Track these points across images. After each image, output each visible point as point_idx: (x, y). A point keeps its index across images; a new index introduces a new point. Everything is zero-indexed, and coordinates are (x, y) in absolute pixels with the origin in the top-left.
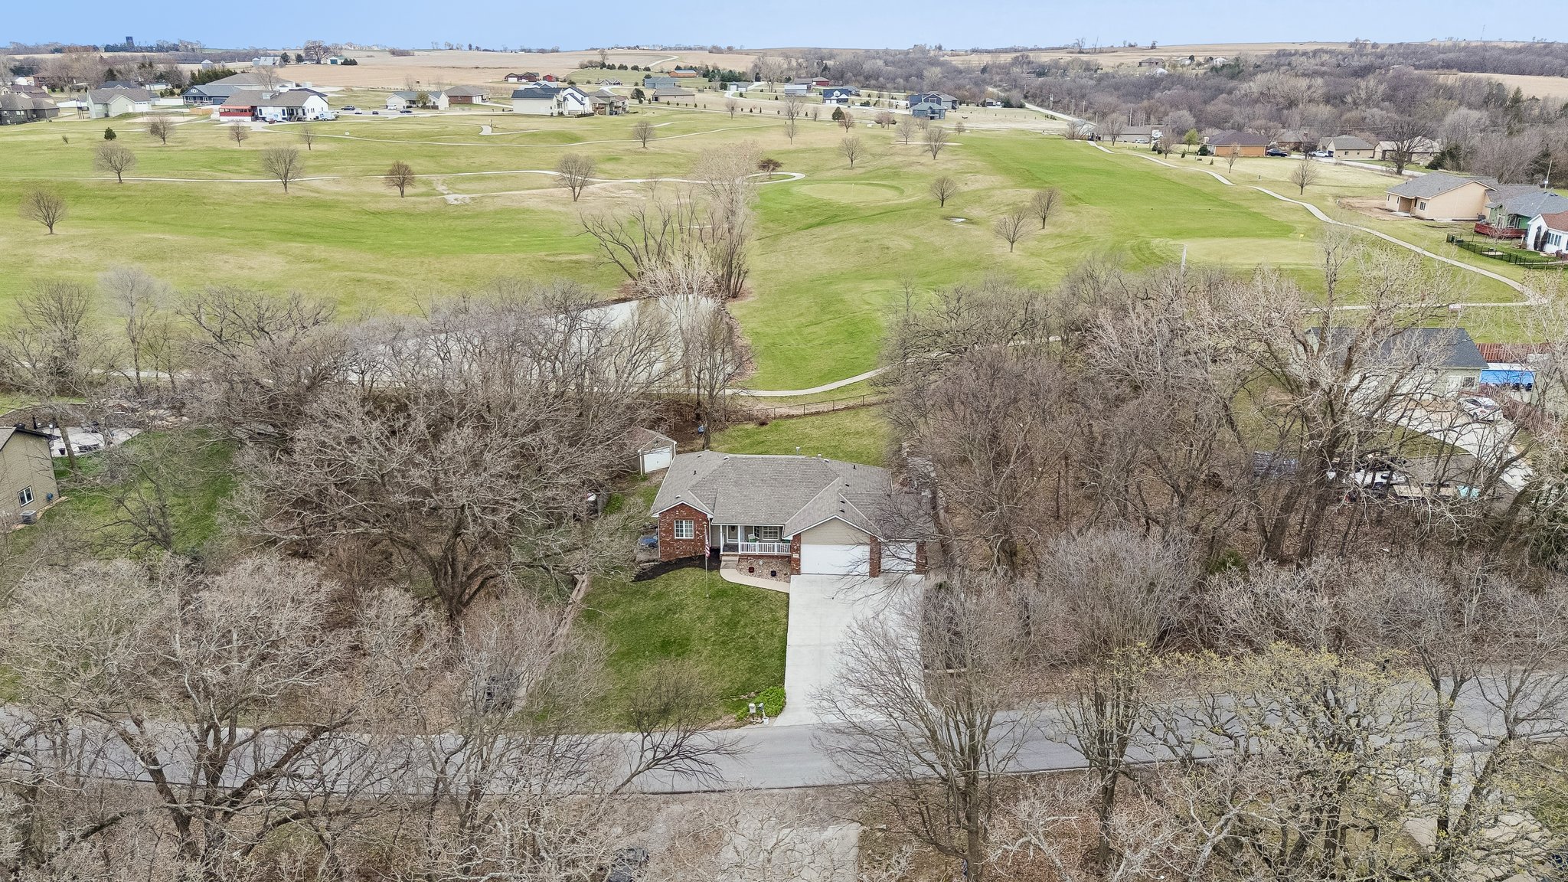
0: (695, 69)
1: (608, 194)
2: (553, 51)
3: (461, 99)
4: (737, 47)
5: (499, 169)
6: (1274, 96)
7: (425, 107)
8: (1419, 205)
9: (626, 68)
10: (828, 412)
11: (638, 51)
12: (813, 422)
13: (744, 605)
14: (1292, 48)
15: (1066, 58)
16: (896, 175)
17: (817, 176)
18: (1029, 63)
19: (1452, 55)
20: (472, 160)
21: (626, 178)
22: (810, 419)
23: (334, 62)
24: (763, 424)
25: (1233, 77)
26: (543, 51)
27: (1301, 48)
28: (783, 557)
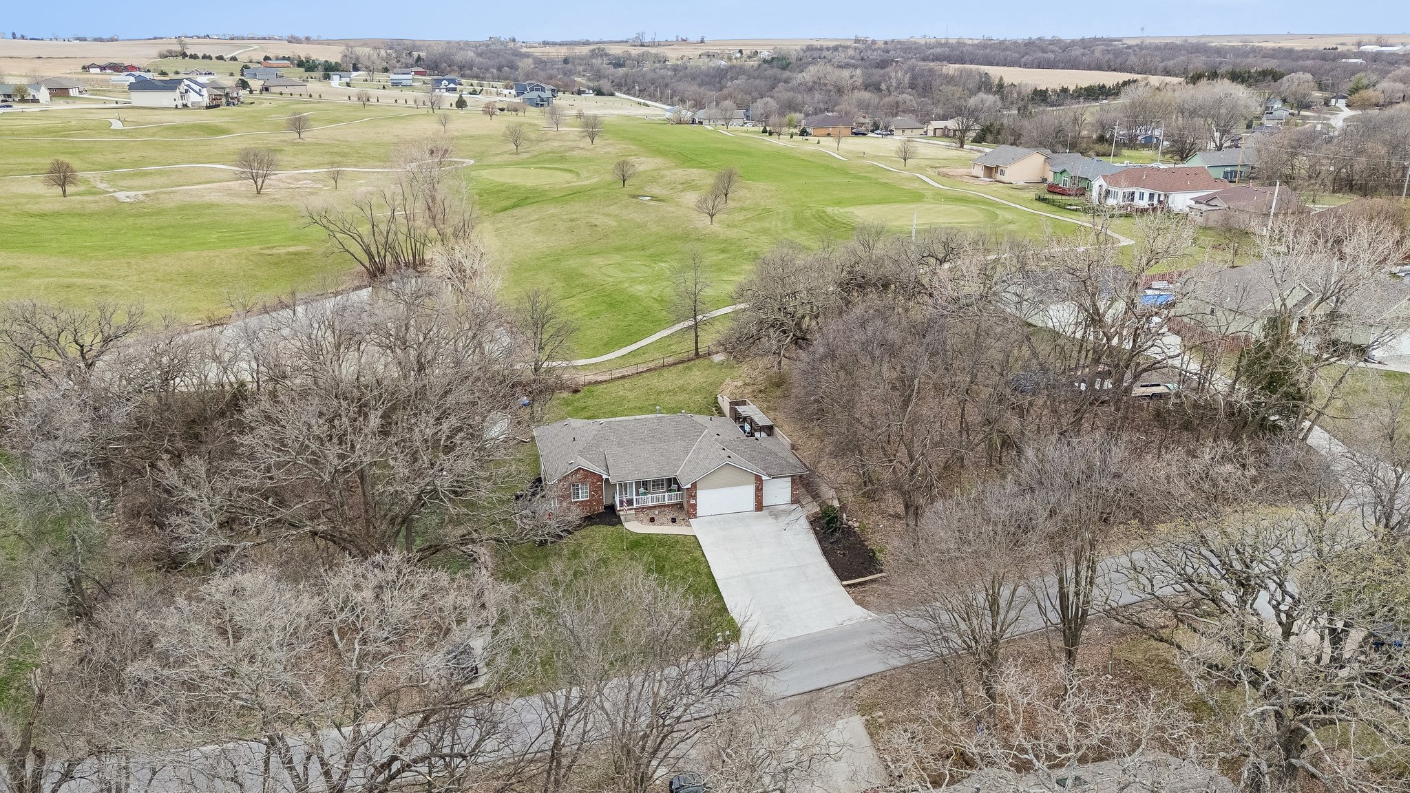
0: (288, 59)
1: (287, 185)
2: (112, 40)
3: (60, 92)
4: (314, 37)
5: (157, 164)
6: (825, 85)
7: (23, 100)
8: (999, 172)
9: (210, 58)
10: (633, 375)
11: (208, 40)
12: (623, 385)
13: (661, 551)
14: (817, 44)
15: (635, 51)
16: (563, 159)
17: (486, 162)
18: (606, 55)
19: (939, 50)
20: (120, 156)
21: (296, 168)
22: (617, 383)
24: (576, 391)
25: (784, 68)
26: (101, 40)
27: (825, 44)
28: (673, 505)
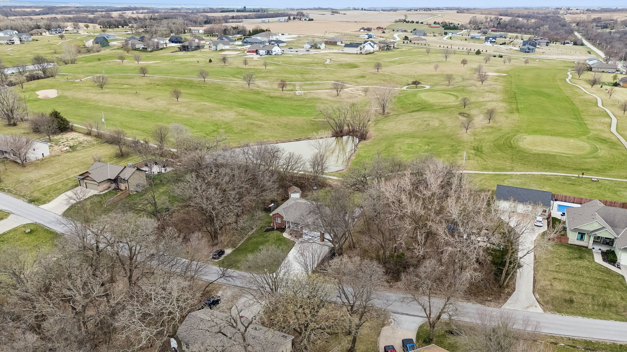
0: (439, 24)
1: (352, 93)
5: (321, 80)
7: (316, 48)
9: (413, 22)
13: (283, 243)
17: (434, 88)
20: (314, 76)
21: (363, 85)
23: (305, 20)
